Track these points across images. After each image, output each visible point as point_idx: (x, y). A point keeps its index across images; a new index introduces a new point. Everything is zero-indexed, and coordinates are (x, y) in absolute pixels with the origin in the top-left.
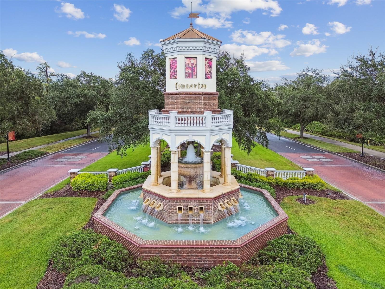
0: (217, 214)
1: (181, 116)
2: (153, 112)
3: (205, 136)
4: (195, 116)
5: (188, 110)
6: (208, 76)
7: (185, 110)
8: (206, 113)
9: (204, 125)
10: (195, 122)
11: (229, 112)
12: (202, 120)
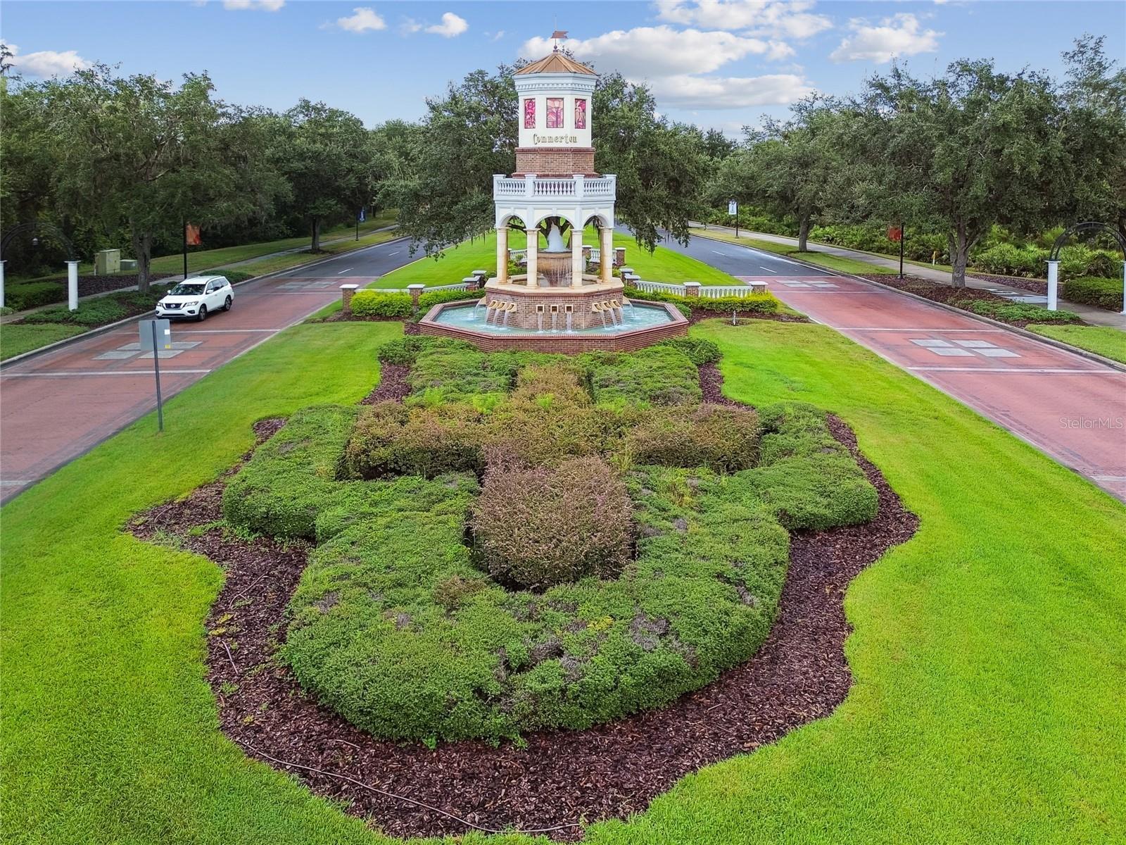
0: (590, 317)
1: (541, 181)
2: (498, 178)
3: (574, 209)
4: (561, 180)
5: (550, 173)
6: (580, 124)
7: (547, 173)
8: (576, 177)
9: (573, 193)
10: (561, 189)
11: (611, 178)
12: (571, 187)
